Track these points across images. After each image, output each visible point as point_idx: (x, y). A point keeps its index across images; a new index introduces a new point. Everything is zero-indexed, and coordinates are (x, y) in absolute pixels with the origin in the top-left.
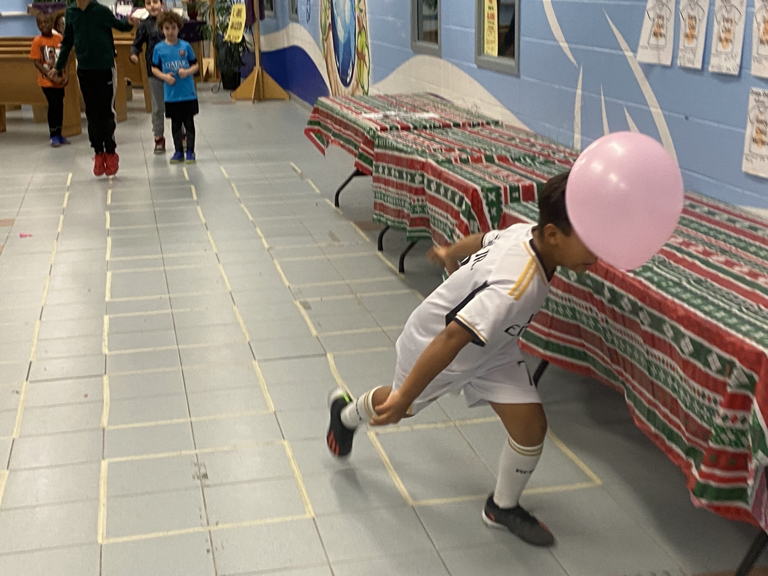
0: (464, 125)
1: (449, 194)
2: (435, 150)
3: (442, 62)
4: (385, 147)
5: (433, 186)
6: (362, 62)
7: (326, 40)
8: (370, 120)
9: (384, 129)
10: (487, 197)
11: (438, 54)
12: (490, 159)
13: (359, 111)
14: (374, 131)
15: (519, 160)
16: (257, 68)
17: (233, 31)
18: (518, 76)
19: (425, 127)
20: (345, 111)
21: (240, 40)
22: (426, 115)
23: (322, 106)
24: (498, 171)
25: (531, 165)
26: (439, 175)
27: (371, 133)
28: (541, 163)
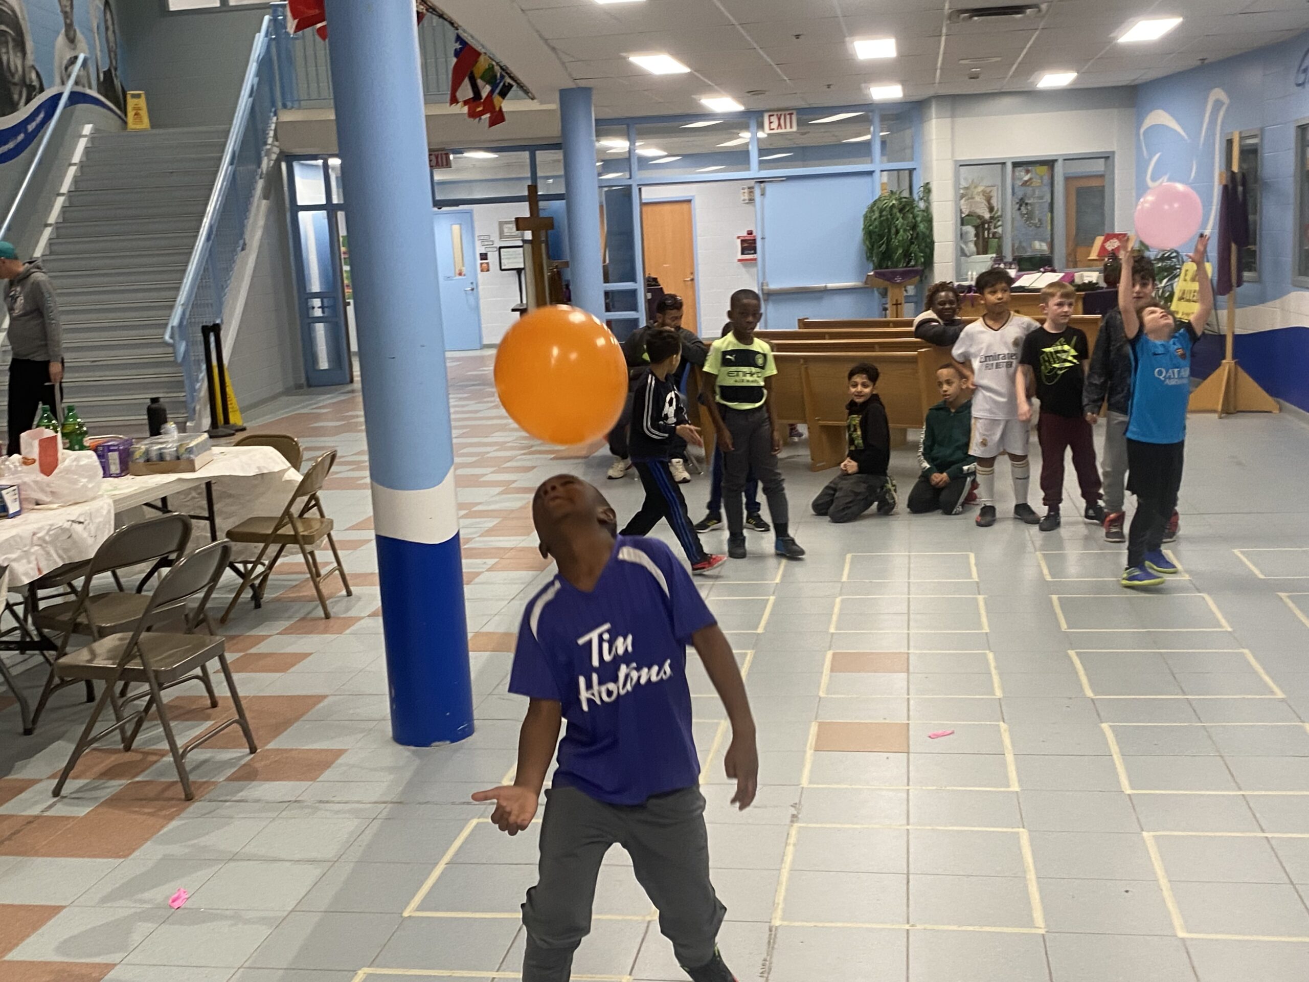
16: (1228, 362)
17: (1183, 303)
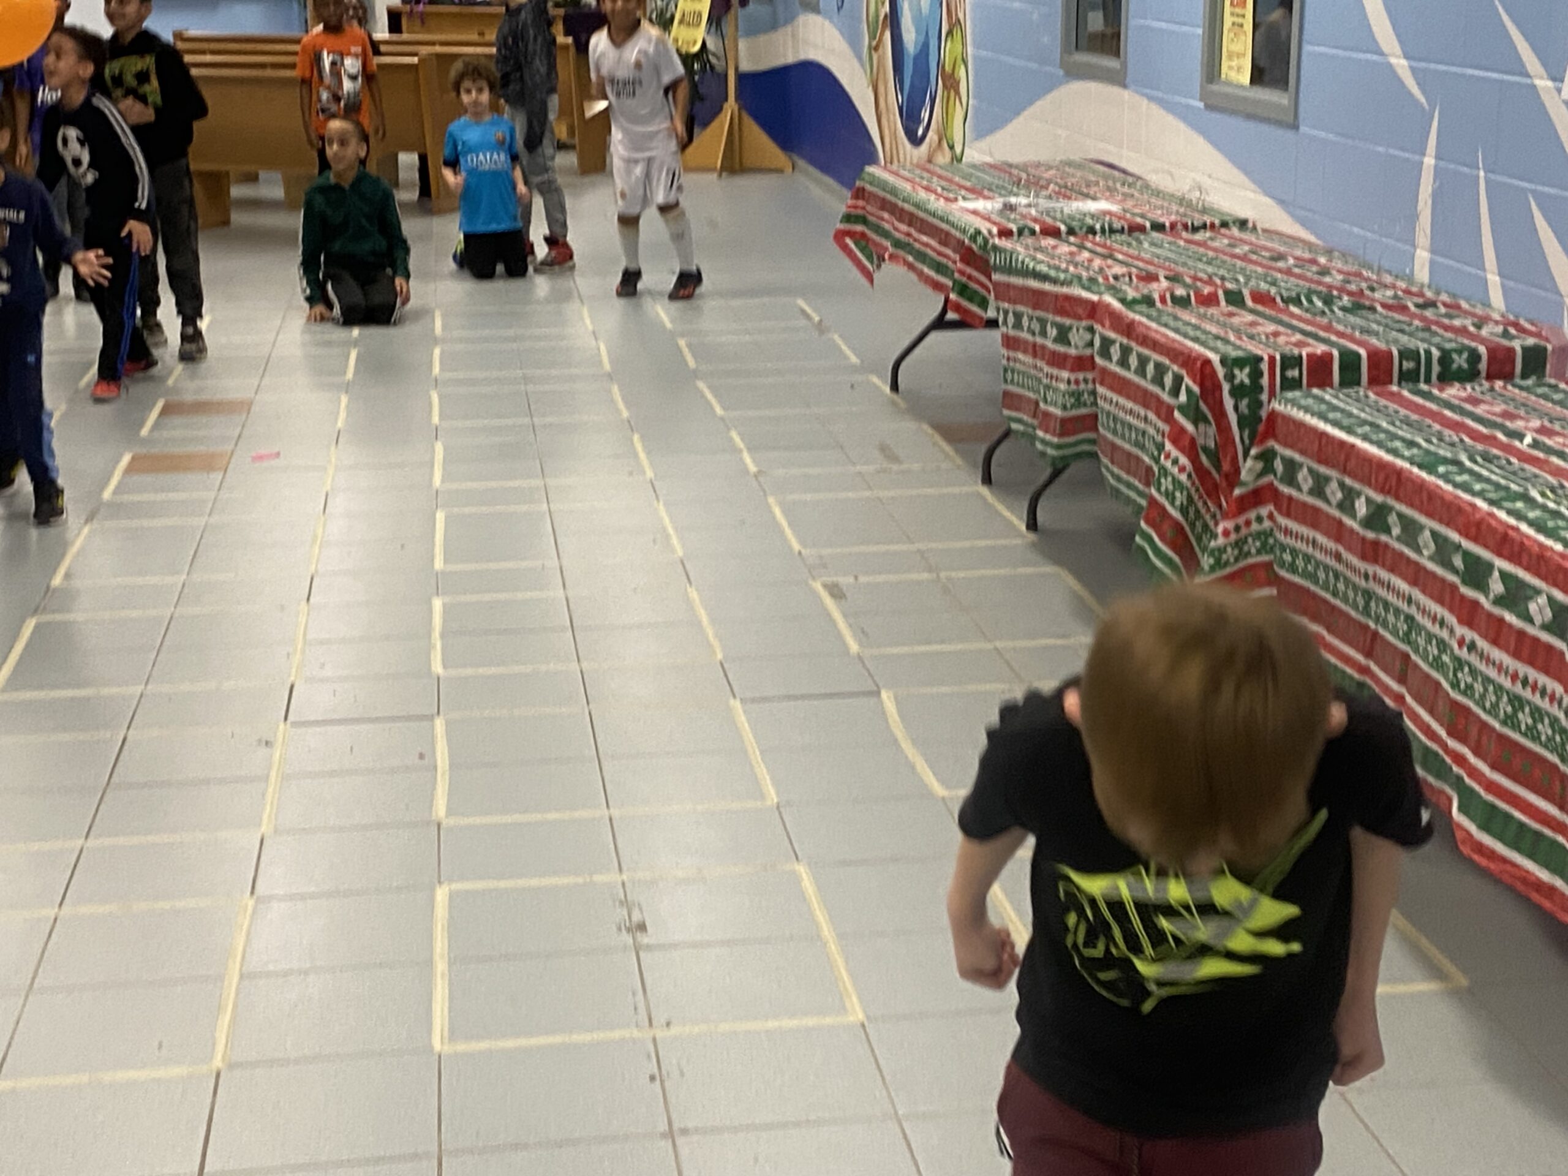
0: (1173, 226)
1: (1150, 368)
2: (1116, 278)
3: (1126, 94)
4: (1010, 270)
5: (1115, 352)
6: (952, 93)
7: (876, 49)
8: (975, 212)
9: (1005, 233)
10: (1230, 377)
11: (1119, 79)
12: (1235, 299)
13: (951, 196)
14: (984, 238)
15: (1297, 302)
16: (731, 105)
17: (684, 29)
18: (1295, 127)
19: (1092, 231)
20: (922, 195)
21: (696, 48)
22: (1092, 206)
23: (871, 184)
24: (1253, 324)
25: (1323, 313)
26: (1129, 329)
27: (980, 240)
28: (1343, 309)
